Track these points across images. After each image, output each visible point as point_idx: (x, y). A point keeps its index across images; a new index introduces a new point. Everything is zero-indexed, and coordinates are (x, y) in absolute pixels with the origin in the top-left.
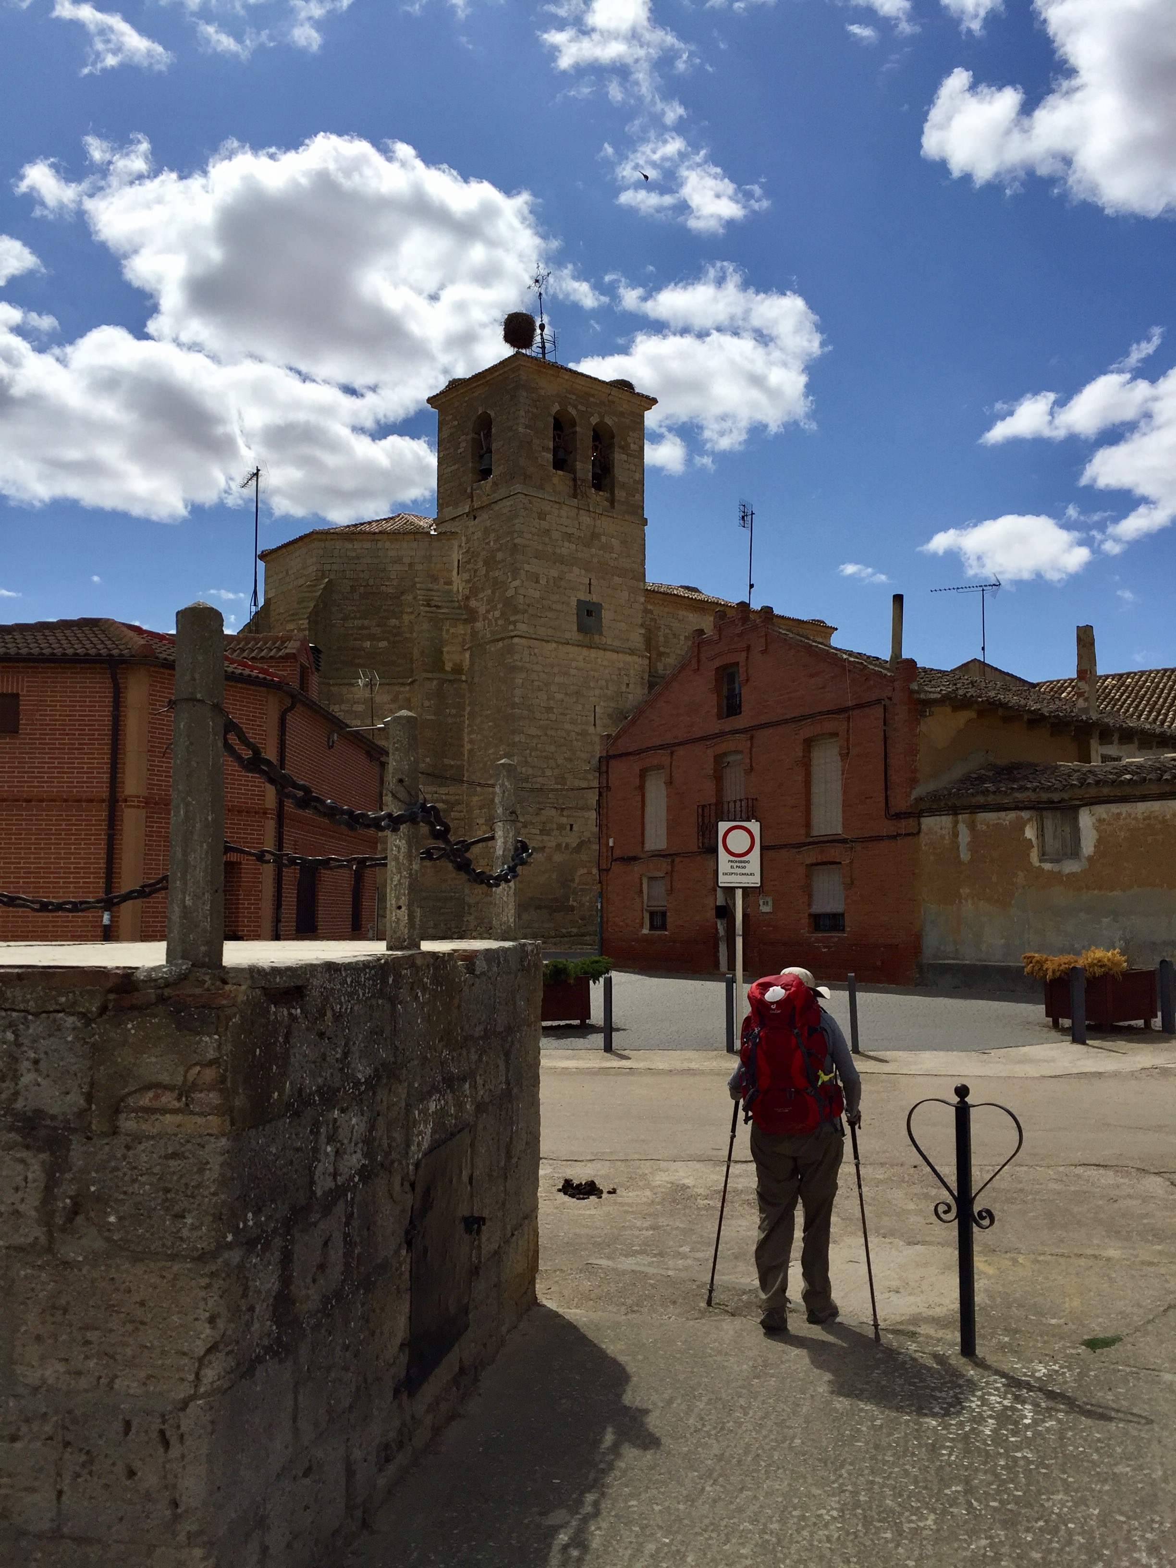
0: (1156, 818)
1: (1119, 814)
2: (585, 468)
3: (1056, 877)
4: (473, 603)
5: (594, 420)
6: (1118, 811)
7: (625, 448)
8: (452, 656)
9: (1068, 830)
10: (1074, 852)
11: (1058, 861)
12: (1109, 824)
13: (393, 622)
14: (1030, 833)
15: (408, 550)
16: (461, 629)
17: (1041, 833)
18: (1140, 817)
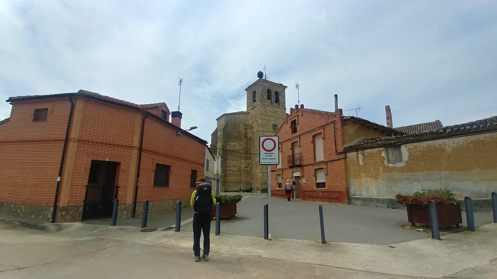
0: (431, 146)
1: (416, 146)
2: (274, 99)
3: (394, 169)
4: (253, 125)
5: (275, 90)
6: (416, 145)
7: (281, 96)
8: (249, 135)
9: (397, 153)
10: (401, 160)
11: (394, 163)
12: (413, 150)
13: (238, 129)
14: (383, 154)
15: (241, 116)
16: (251, 130)
17: (387, 154)
18: (425, 146)
